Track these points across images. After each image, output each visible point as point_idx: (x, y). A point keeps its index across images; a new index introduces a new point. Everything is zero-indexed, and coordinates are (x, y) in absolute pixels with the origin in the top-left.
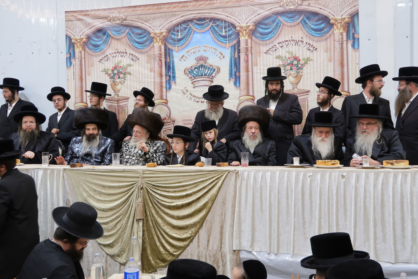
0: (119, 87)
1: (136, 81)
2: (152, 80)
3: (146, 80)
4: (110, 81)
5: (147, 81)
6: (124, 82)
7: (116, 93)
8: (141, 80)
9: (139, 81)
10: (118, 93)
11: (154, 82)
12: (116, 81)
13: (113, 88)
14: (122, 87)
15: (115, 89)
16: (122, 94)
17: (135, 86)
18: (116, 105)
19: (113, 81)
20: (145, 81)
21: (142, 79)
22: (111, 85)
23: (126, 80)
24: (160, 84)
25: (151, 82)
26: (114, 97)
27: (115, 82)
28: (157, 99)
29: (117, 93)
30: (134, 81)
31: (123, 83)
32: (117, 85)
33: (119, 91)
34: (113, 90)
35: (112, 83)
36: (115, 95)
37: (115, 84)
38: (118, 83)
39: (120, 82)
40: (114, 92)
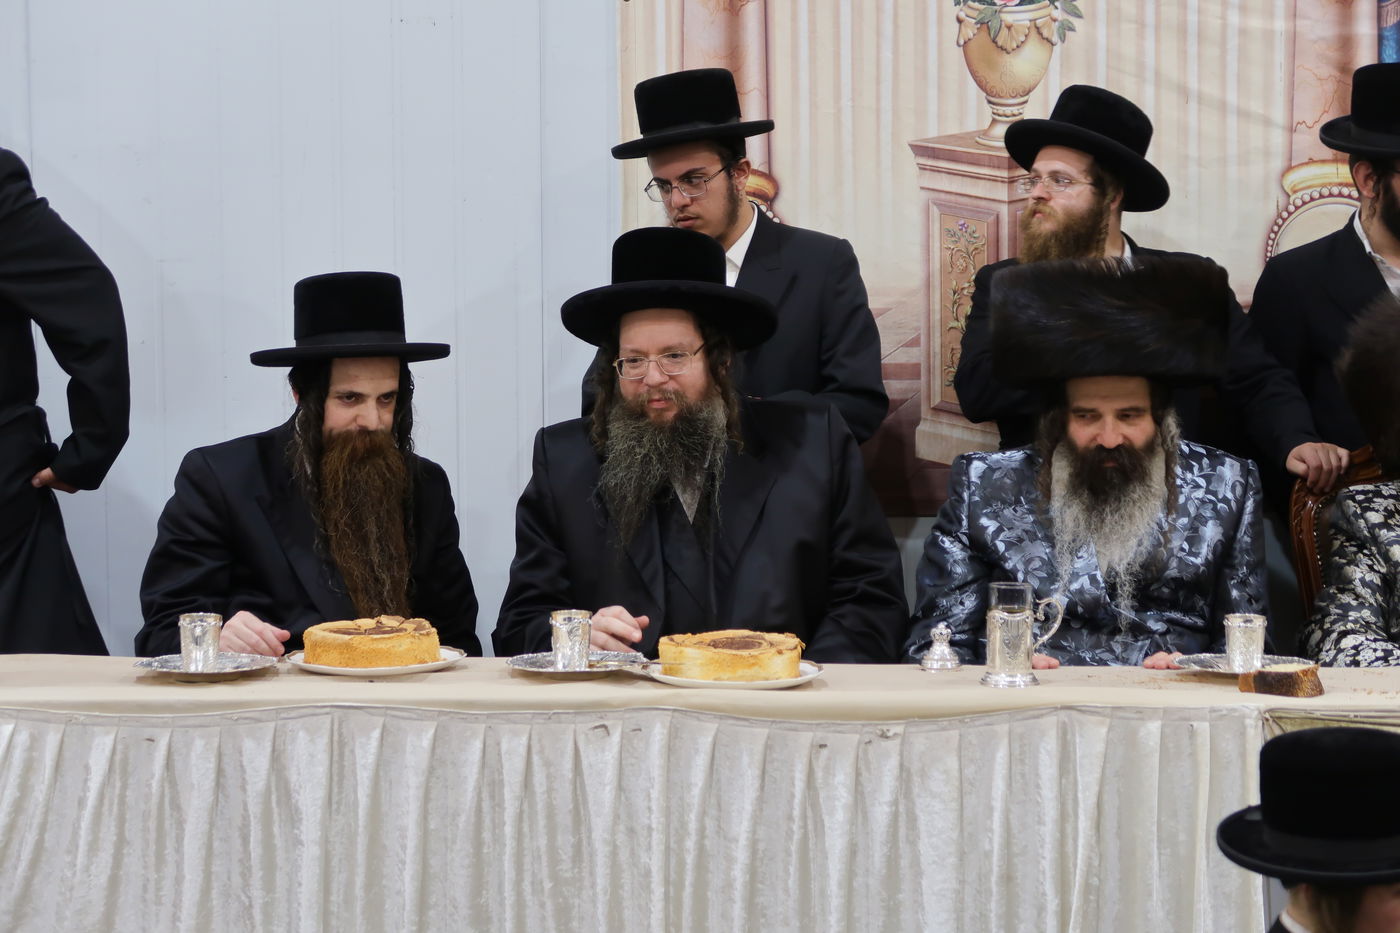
0: (1023, 64)
1: (1157, 28)
2: (1280, 25)
3: (1234, 18)
4: (960, 21)
5: (1243, 32)
6: (1066, 28)
7: (1001, 110)
8: (1192, 18)
9: (1182, 30)
10: (1015, 110)
11: (1293, 38)
12: (1008, 18)
13: (982, 72)
14: (1046, 69)
15: (992, 79)
18: (1002, 192)
19: (983, 24)
20: (1224, 27)
21: (1200, 11)
22: (965, 46)
23: (1080, 16)
24: (1333, 55)
25: (1268, 36)
26: (985, 133)
27: (994, 24)
28: (1311, 161)
29: (1008, 110)
30: (1141, 24)
31: (1055, 39)
32: (1009, 49)
33: (1030, 91)
34: (979, 85)
35: (970, 31)
36: (994, 121)
37: (994, 41)
38: (1023, 38)
39: (1038, 28)
40: (990, 102)
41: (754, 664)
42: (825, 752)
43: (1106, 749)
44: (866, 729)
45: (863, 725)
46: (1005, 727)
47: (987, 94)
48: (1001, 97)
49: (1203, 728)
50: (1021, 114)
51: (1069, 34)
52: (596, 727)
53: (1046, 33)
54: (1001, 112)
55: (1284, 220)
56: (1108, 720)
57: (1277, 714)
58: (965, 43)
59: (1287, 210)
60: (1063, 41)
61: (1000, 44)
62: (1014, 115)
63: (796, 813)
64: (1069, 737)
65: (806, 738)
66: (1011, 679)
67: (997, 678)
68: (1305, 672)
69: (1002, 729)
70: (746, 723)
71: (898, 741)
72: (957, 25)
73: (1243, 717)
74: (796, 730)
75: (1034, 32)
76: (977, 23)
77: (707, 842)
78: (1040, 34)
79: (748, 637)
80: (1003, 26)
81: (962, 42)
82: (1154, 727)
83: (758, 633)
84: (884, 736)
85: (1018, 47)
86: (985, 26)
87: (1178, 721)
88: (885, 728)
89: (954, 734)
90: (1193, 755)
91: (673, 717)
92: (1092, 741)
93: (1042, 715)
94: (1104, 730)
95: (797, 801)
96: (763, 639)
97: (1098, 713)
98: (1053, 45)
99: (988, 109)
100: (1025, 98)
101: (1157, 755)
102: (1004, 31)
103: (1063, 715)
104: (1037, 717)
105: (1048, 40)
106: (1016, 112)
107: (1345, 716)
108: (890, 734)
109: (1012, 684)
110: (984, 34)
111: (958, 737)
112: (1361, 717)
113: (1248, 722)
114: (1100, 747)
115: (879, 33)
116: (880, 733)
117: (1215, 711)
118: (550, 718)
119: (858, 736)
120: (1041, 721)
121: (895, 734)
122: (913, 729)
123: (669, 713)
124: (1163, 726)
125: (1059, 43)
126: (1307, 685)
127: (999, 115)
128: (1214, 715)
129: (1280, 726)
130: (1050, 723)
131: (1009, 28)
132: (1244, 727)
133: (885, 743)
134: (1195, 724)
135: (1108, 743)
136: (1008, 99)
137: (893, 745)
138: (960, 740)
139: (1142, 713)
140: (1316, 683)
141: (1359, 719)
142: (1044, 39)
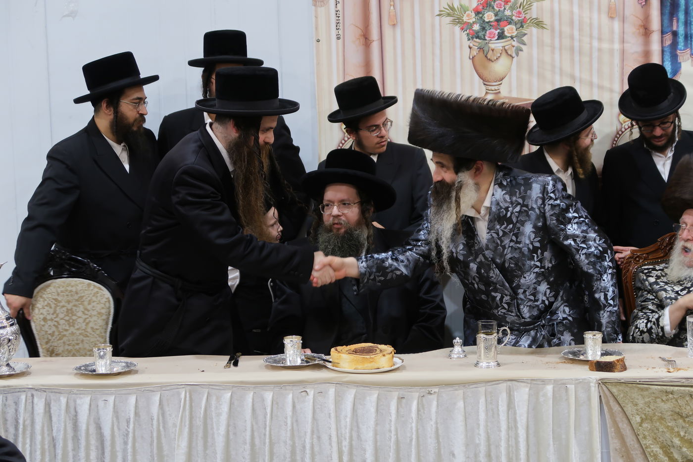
0: (500, 66)
1: (561, 49)
2: (617, 46)
3: (595, 44)
4: (470, 48)
5: (600, 50)
6: (519, 50)
7: (490, 88)
8: (576, 44)
9: (572, 49)
10: (496, 88)
11: (623, 52)
12: (492, 46)
13: (481, 71)
14: (510, 69)
15: (486, 74)
16: (510, 91)
17: (557, 64)
19: (481, 49)
20: (591, 48)
21: (580, 41)
22: (473, 59)
23: (525, 44)
24: (641, 60)
25: (611, 51)
27: (486, 49)
29: (493, 88)
30: (553, 47)
31: (514, 55)
32: (493, 60)
33: (503, 79)
34: (479, 77)
35: (475, 53)
36: (487, 93)
37: (486, 56)
38: (499, 55)
39: (506, 50)
40: (484, 84)
41: (372, 362)
42: (404, 401)
43: (529, 397)
44: (421, 390)
45: (420, 388)
46: (484, 388)
47: (483, 80)
48: (489, 82)
49: (571, 387)
50: (499, 89)
51: (520, 52)
52: (302, 392)
53: (509, 53)
54: (490, 89)
55: (620, 135)
56: (529, 385)
57: (604, 381)
58: (473, 58)
59: (621, 130)
60: (518, 56)
61: (489, 58)
62: (496, 90)
63: (393, 428)
64: (512, 393)
65: (395, 395)
66: (488, 364)
67: (481, 364)
68: (618, 361)
69: (482, 389)
70: (368, 389)
71: (436, 395)
72: (469, 49)
73: (589, 382)
74: (391, 391)
75: (504, 52)
76: (478, 49)
77: (354, 443)
78: (507, 53)
79: (371, 347)
80: (490, 49)
81: (471, 57)
82: (549, 388)
83: (376, 345)
84: (430, 393)
85: (497, 59)
86: (482, 50)
87: (560, 385)
88: (430, 390)
89: (461, 392)
90: (567, 400)
91: (336, 386)
92: (522, 394)
93: (500, 383)
94: (527, 389)
95: (393, 423)
96: (378, 348)
97: (524, 382)
98: (513, 58)
99: (484, 88)
100: (501, 82)
101: (552, 400)
102: (491, 52)
103: (509, 383)
104: (498, 384)
105: (511, 56)
106: (497, 89)
107: (635, 381)
108: (432, 392)
109: (488, 367)
110: (481, 53)
111: (462, 394)
112: (642, 382)
113: (592, 384)
114: (526, 397)
115: (433, 54)
116: (428, 392)
117: (577, 380)
118: (281, 388)
119: (418, 394)
120: (500, 385)
121: (435, 392)
122: (443, 390)
123: (334, 385)
124: (554, 387)
125: (516, 57)
126: (619, 367)
127: (489, 90)
128: (577, 381)
129: (607, 387)
130: (503, 386)
131: (493, 50)
132: (589, 387)
133: (430, 396)
134: (568, 386)
135: (530, 395)
136: (492, 82)
137: (434, 397)
138: (464, 394)
139: (544, 382)
140: (623, 365)
141: (641, 383)
142: (508, 55)
